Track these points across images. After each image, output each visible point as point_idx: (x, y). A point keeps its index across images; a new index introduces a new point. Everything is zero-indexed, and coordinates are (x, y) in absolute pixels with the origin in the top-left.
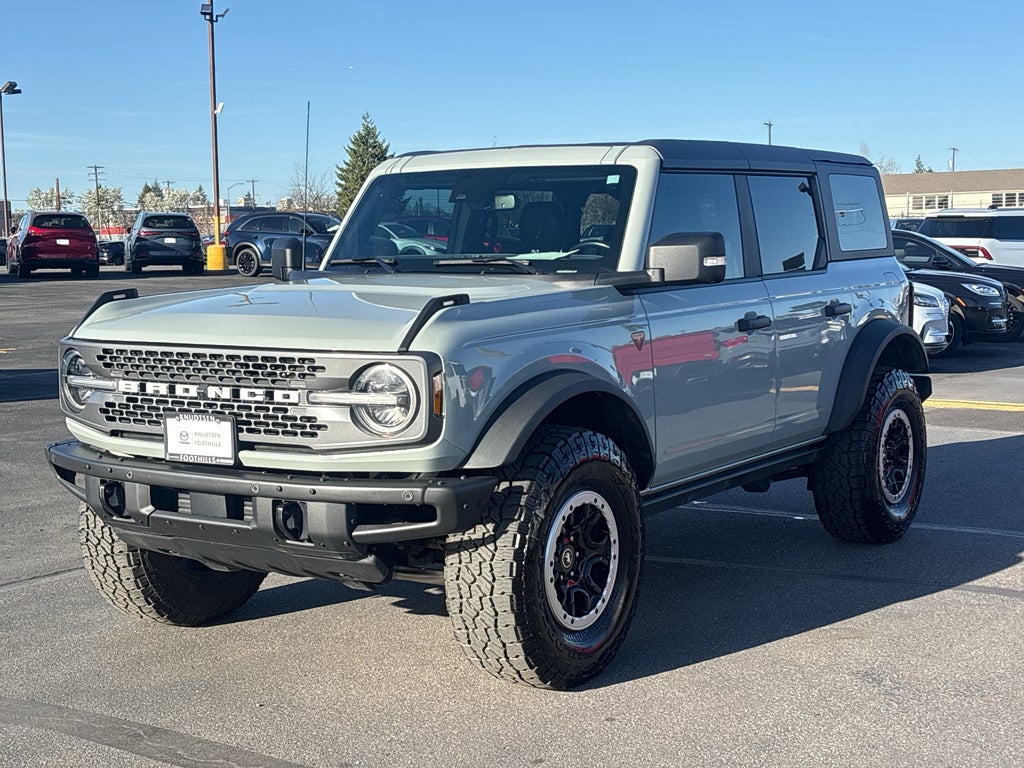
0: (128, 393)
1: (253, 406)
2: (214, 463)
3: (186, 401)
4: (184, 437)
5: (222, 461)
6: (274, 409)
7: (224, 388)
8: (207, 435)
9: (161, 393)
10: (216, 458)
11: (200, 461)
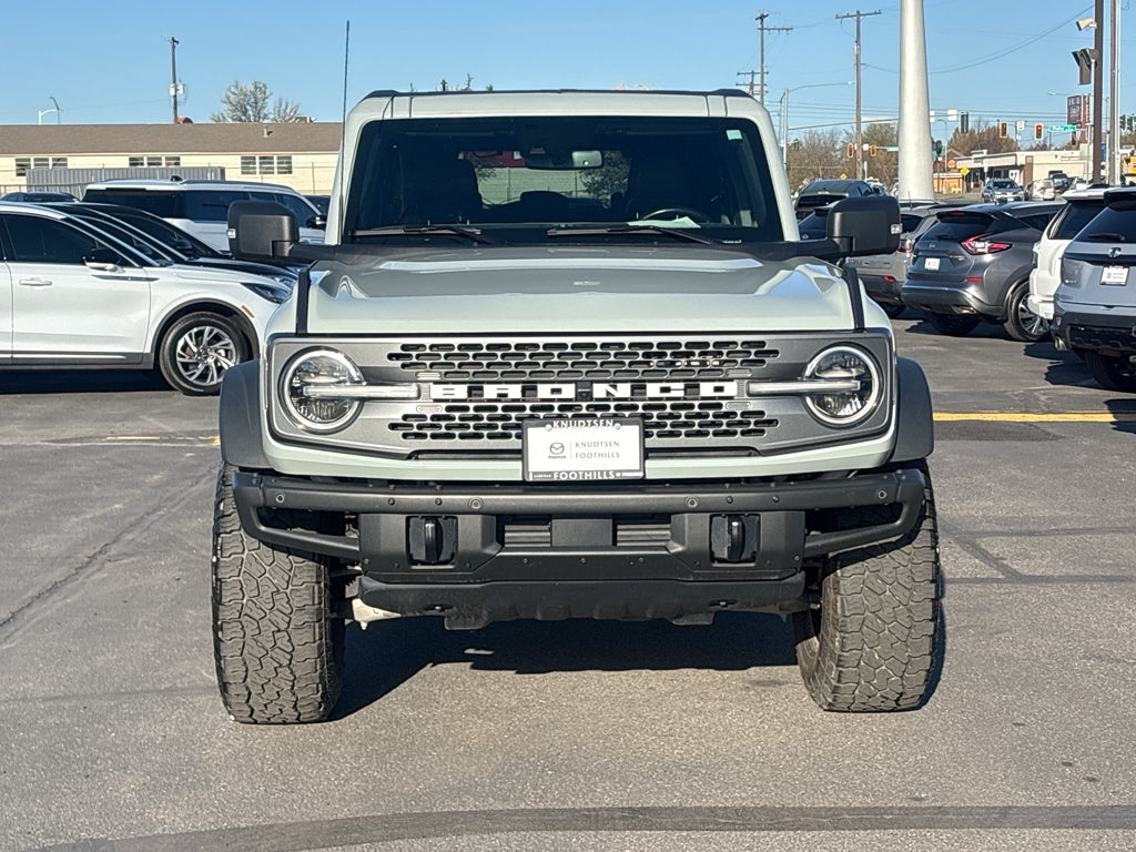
0: (447, 401)
1: (668, 403)
2: (612, 477)
3: (556, 405)
4: (557, 450)
5: (624, 474)
6: (701, 406)
7: (619, 385)
8: (596, 444)
9: (510, 397)
10: (615, 472)
11: (588, 477)
